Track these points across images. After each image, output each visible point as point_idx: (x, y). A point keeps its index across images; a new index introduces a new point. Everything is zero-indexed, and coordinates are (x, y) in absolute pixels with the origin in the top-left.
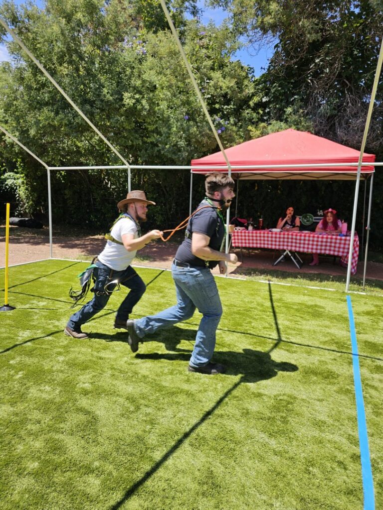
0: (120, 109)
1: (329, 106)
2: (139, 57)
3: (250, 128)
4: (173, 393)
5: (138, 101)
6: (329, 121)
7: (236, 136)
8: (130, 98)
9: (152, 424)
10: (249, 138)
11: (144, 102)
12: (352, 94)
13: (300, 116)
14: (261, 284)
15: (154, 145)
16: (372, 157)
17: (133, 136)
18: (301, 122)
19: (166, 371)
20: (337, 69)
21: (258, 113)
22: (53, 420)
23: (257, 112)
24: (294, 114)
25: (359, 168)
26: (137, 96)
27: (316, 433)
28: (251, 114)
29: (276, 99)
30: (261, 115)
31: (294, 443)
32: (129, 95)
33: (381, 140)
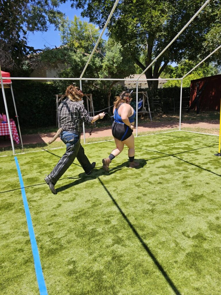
16: (8, 74)
25: (2, 81)
33: (13, 64)
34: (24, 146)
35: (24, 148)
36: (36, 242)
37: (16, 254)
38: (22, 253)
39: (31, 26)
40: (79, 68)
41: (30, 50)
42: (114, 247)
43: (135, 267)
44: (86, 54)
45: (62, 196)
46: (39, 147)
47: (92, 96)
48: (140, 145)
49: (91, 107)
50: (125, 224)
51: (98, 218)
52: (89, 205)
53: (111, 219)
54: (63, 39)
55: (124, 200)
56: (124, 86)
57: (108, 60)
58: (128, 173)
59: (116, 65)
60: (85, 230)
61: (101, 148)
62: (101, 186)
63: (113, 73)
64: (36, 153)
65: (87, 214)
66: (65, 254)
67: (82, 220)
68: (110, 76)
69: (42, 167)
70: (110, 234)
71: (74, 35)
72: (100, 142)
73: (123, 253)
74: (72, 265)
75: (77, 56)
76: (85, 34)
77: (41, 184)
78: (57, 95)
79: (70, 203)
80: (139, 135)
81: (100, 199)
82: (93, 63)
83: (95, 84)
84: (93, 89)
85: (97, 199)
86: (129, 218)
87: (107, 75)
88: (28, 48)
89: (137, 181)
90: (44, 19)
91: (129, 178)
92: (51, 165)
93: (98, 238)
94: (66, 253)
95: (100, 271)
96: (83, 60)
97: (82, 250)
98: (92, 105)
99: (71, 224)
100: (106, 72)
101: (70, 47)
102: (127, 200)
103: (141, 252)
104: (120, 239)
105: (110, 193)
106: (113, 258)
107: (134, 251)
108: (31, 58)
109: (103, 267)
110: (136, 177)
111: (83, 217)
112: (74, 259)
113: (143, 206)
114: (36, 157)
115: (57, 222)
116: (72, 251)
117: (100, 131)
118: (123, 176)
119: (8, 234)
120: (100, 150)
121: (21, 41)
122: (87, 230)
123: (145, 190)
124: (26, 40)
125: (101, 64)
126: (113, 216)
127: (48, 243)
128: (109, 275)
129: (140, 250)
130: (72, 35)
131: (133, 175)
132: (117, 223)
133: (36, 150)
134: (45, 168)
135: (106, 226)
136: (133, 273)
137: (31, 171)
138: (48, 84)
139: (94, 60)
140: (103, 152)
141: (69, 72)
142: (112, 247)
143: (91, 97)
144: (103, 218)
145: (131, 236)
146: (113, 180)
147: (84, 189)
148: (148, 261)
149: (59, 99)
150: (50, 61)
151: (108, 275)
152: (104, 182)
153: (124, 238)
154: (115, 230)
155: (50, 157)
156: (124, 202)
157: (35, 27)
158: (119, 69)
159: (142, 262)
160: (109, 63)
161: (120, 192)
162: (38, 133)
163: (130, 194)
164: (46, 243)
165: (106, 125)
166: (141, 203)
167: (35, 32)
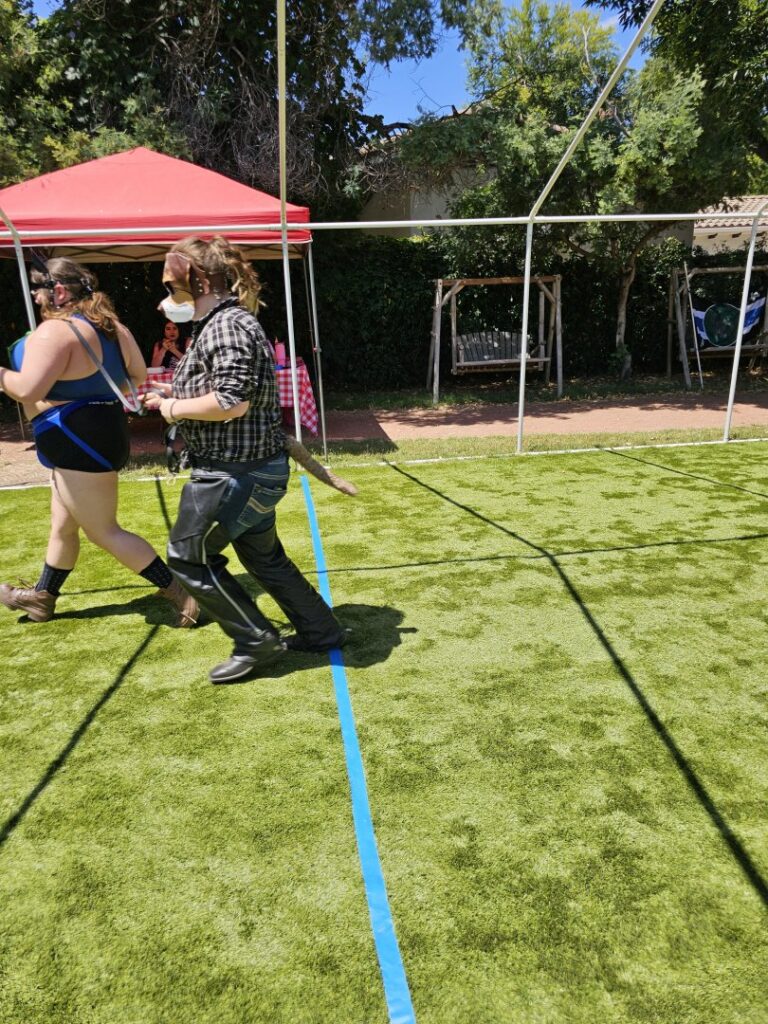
1: (214, 102)
3: (49, 141)
6: (219, 134)
7: (19, 161)
10: (51, 165)
12: (251, 80)
13: (158, 122)
14: (142, 485)
16: (303, 212)
18: (162, 134)
20: (215, 20)
21: (63, 107)
23: (59, 103)
24: (145, 114)
25: (285, 235)
27: (271, 721)
28: (45, 107)
29: (97, 74)
30: (71, 112)
31: (235, 751)
33: (317, 179)
34: (329, 444)
35: (328, 452)
36: (358, 740)
37: (302, 761)
38: (317, 762)
39: (382, 44)
40: (528, 179)
41: (369, 130)
42: (611, 818)
43: (687, 904)
44: (557, 127)
45: (439, 615)
46: (370, 452)
47: (562, 283)
48: (737, 475)
49: (552, 324)
50: (655, 750)
51: (558, 710)
52: (528, 660)
53: (606, 723)
54: (477, 78)
55: (659, 666)
56: (691, 243)
57: (642, 143)
58: (679, 574)
59: (672, 162)
60: (511, 739)
61: (577, 472)
62: (573, 606)
63: (653, 191)
64: (361, 471)
65: (519, 691)
66: (443, 798)
67: (502, 705)
68: (641, 205)
69: (378, 516)
70: (599, 771)
71: (517, 60)
72: (573, 451)
73: (643, 846)
74: (465, 838)
75: (524, 139)
76: (556, 51)
77: (373, 566)
78: (440, 281)
79: (463, 643)
80: (735, 437)
81: (568, 646)
82: (582, 158)
83: (578, 239)
84: (566, 257)
85: (557, 646)
86: (674, 734)
87: (631, 203)
88: (364, 123)
89: (715, 607)
90: (427, 13)
91: (681, 591)
92: (404, 512)
93: (555, 774)
94: (446, 795)
95: (559, 882)
96: (545, 148)
97: (500, 798)
98: (559, 318)
99: (466, 711)
100: (626, 192)
101: (504, 105)
102: (672, 670)
103: (716, 859)
104: (636, 796)
105: (605, 633)
106: (607, 855)
107: (689, 852)
108: (371, 154)
109: (569, 871)
110: (714, 595)
111: (504, 694)
112: (472, 821)
113: (732, 701)
114: (363, 483)
115: (421, 693)
116: (465, 794)
117: (578, 411)
118: (658, 583)
119: (281, 699)
120: (574, 481)
121: (347, 98)
122: (518, 740)
123: (745, 645)
124: (364, 93)
125: (610, 159)
126: (611, 714)
127: (391, 752)
128: (590, 904)
129: (711, 852)
130: (508, 61)
131: (699, 586)
132: (628, 741)
133: (362, 462)
134: (388, 521)
135: (586, 741)
136: (681, 923)
137: (347, 523)
138: (413, 243)
139: (586, 144)
140: (584, 489)
141: (488, 197)
142: (603, 814)
143: (557, 287)
144: (576, 713)
145: (678, 796)
146: (618, 591)
147: (512, 606)
148: (743, 899)
149: (443, 294)
150: (431, 160)
151: (585, 903)
152: (582, 594)
153: (650, 798)
154: (616, 763)
155: (402, 488)
156: (658, 673)
157: (397, 43)
158: (680, 174)
159: (719, 895)
160: (645, 155)
161: (642, 637)
162: (368, 408)
163: (683, 652)
164: (388, 752)
165: (602, 393)
166: (726, 689)
167: (393, 62)
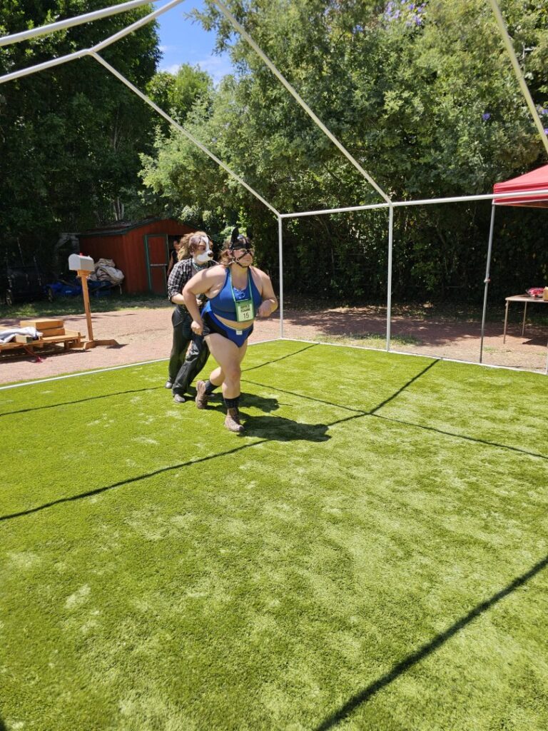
0: (379, 118)
2: (410, 31)
4: (463, 543)
5: (407, 101)
8: (396, 98)
9: (431, 581)
11: (416, 101)
15: (430, 167)
17: (398, 157)
19: (450, 508)
22: (295, 549)
26: (406, 95)
32: (394, 94)
